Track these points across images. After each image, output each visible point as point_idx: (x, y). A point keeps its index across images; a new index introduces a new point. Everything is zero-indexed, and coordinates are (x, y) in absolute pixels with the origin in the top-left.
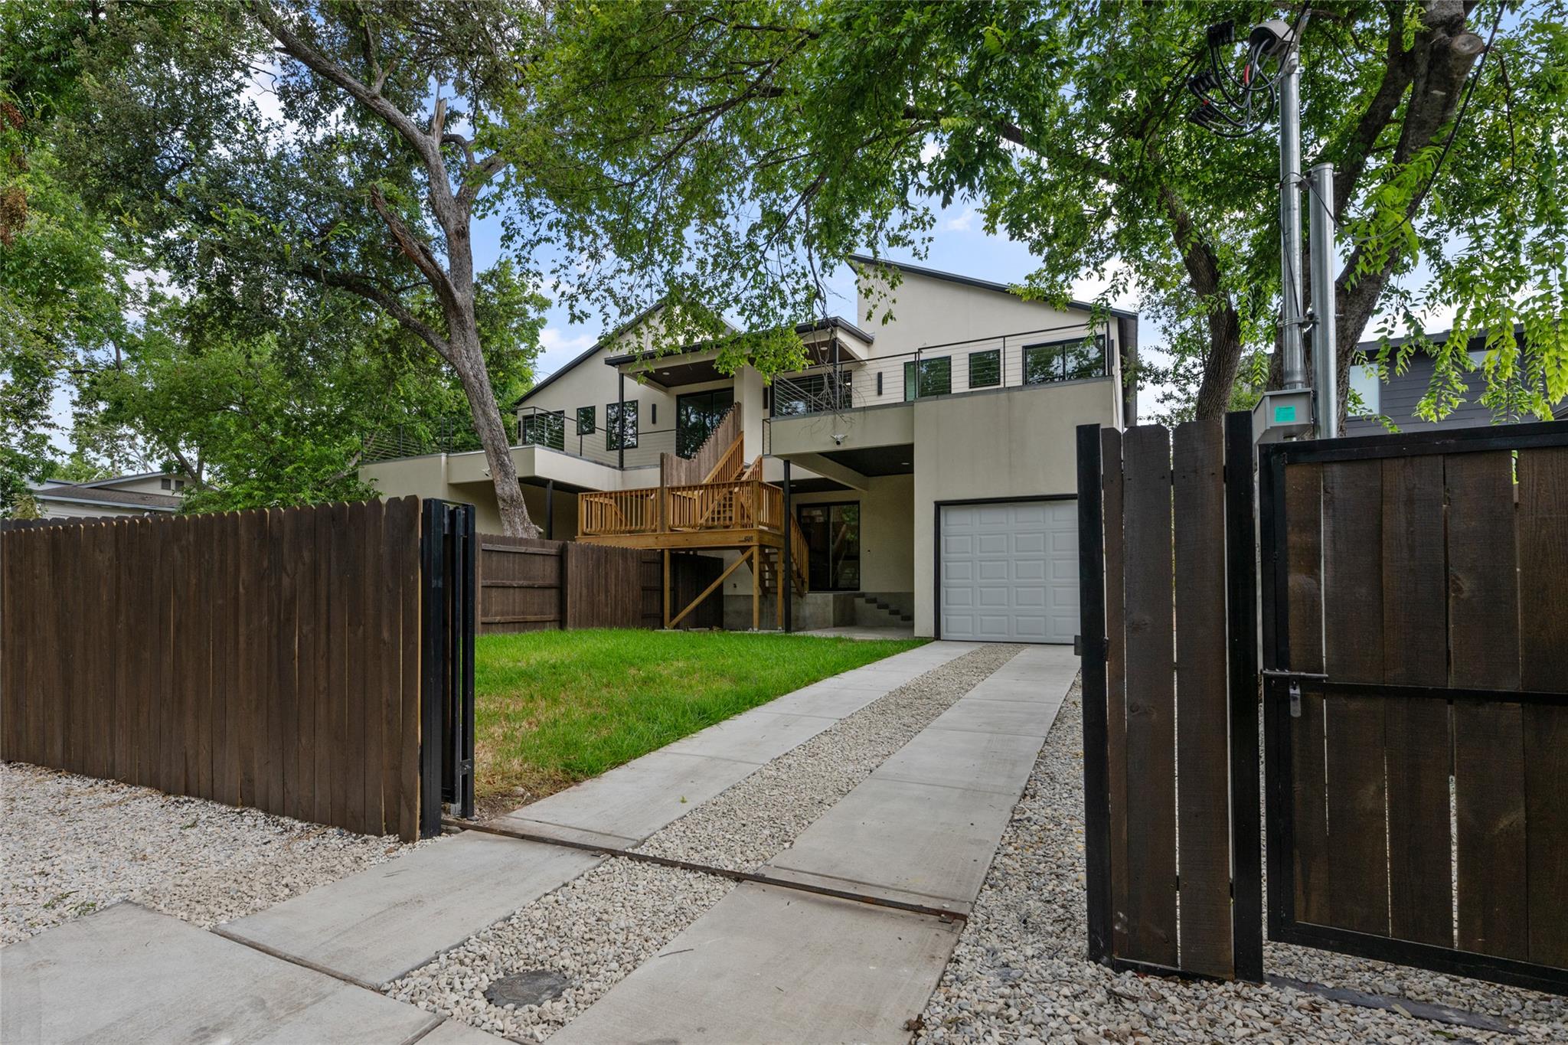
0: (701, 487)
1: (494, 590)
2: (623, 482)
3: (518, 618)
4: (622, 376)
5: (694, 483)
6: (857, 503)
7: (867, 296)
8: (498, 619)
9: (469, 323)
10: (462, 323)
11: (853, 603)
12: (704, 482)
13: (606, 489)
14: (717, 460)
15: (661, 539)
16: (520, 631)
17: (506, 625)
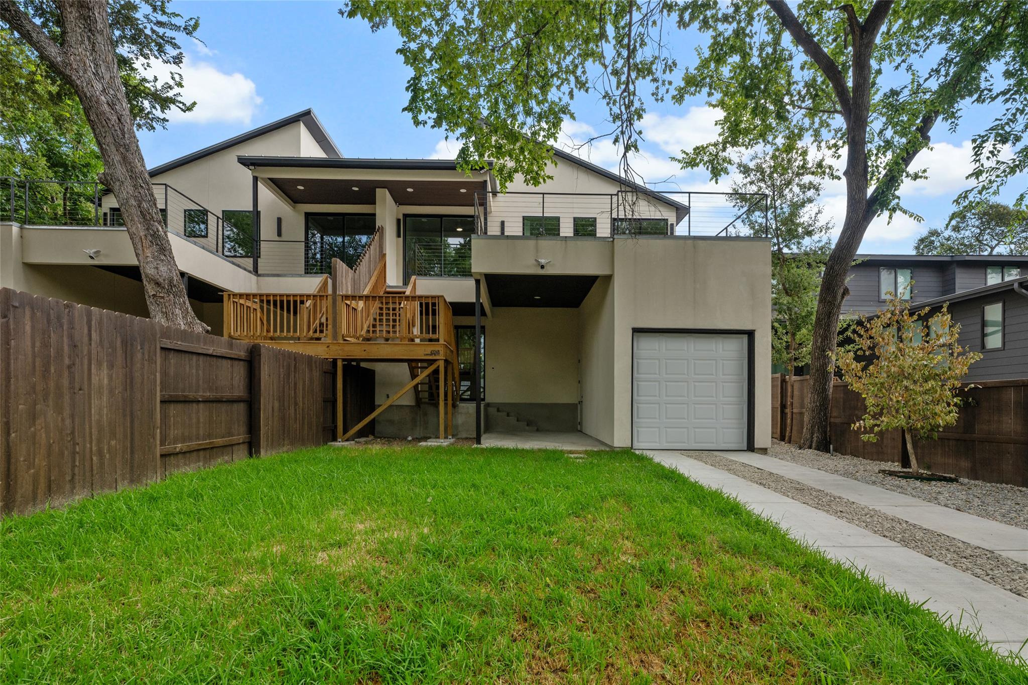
2: (259, 287)
3: (202, 443)
4: (256, 179)
8: (178, 447)
12: (365, 293)
14: (371, 275)
15: (332, 348)
16: (207, 460)
17: (188, 455)
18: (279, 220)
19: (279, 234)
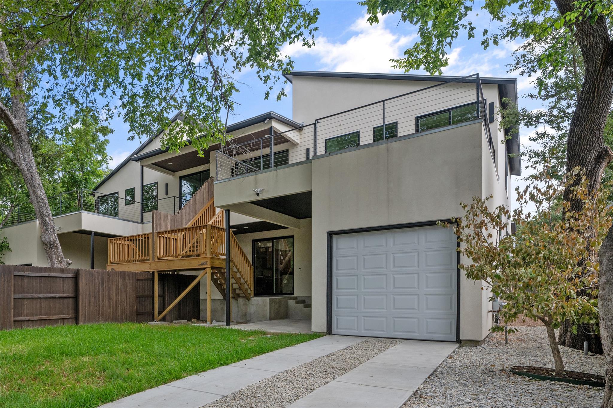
0: (182, 230)
1: (25, 300)
2: (143, 230)
3: (43, 317)
4: (143, 167)
5: (177, 228)
6: (292, 237)
7: (265, 82)
8: (27, 318)
9: (23, 138)
10: (19, 139)
11: (287, 303)
12: (185, 227)
13: (126, 235)
14: (196, 214)
15: (153, 264)
16: (46, 325)
17: (34, 322)
18: (167, 185)
19: (167, 194)
